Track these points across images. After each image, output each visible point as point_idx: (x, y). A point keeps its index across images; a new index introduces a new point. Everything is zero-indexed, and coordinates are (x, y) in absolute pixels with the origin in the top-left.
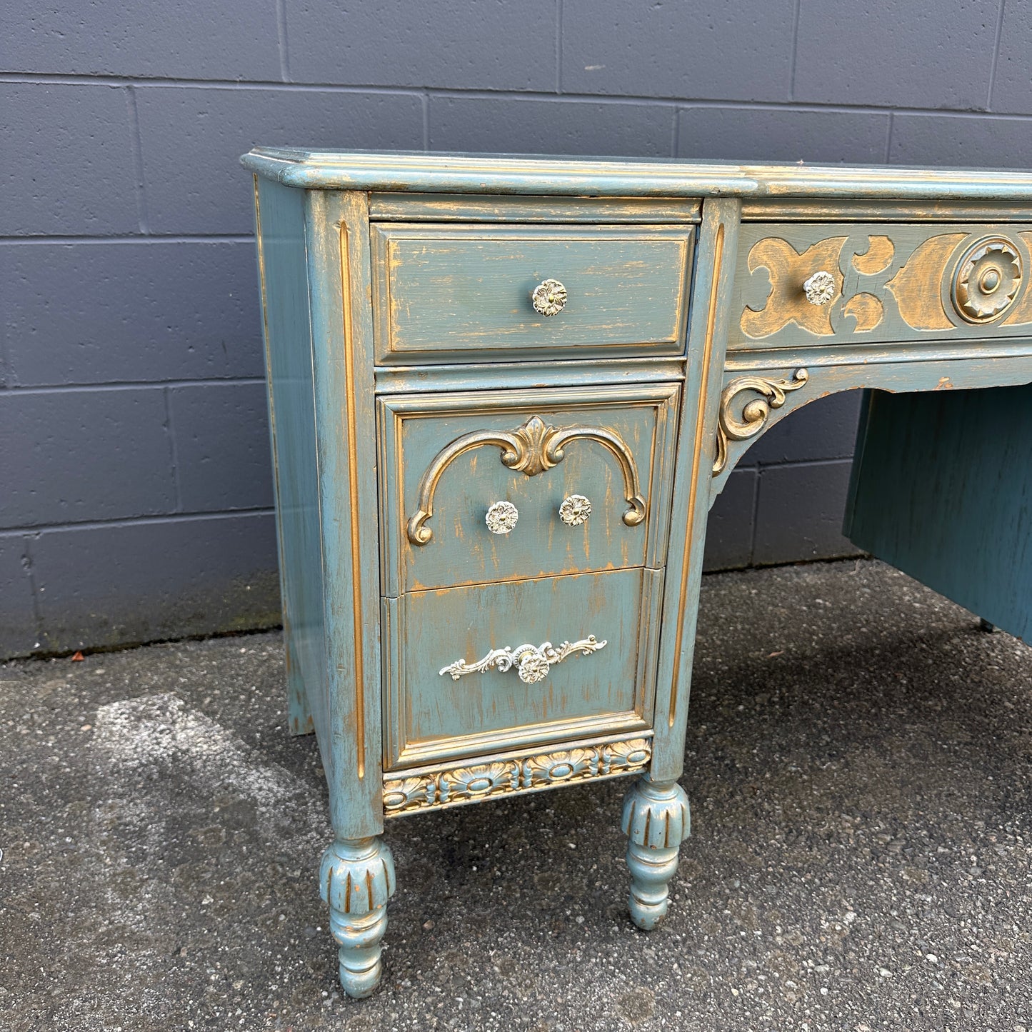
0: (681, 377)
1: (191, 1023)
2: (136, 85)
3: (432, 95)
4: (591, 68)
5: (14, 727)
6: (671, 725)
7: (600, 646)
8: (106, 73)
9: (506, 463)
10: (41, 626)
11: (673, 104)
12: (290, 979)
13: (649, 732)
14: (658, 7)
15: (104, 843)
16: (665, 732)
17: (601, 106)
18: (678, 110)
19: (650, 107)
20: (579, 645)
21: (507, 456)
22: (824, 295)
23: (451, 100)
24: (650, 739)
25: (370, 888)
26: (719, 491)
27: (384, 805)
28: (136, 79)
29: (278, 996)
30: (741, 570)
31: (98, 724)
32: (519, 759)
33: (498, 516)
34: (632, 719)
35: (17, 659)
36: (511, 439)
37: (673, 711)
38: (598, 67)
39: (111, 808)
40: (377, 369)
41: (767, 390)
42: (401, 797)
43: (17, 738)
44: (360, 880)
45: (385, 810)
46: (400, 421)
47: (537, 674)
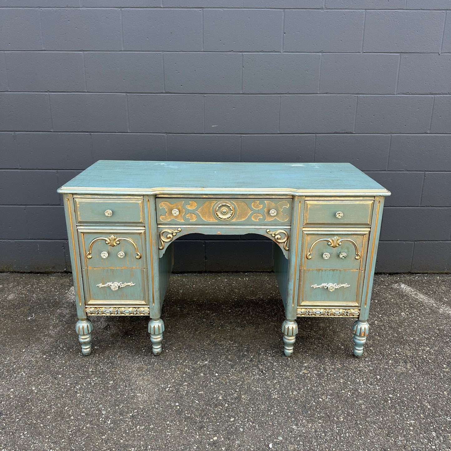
0: (145, 229)
1: (52, 353)
2: (92, 134)
3: (168, 134)
4: (214, 126)
5: (51, 289)
6: (154, 305)
7: (133, 285)
8: (85, 131)
9: (107, 244)
10: (66, 264)
11: (240, 135)
12: (75, 349)
13: (148, 306)
14: (234, 108)
15: (56, 317)
16: (152, 307)
17: (217, 136)
18: (241, 137)
19: (232, 136)
20: (129, 284)
21: (106, 242)
22: (176, 214)
23: (173, 136)
24: (149, 308)
25: (83, 330)
26: (164, 253)
27: (86, 312)
28: (92, 132)
29: (71, 352)
30: (268, 272)
31: (70, 291)
32: (117, 307)
33: (103, 255)
34: (143, 303)
35: (61, 272)
36: (106, 239)
37: (153, 302)
38: (216, 126)
39: (62, 310)
40: (77, 224)
41: (170, 232)
42: (90, 311)
43: (51, 291)
44: (81, 327)
45: (87, 314)
46: (83, 234)
47: (115, 289)
